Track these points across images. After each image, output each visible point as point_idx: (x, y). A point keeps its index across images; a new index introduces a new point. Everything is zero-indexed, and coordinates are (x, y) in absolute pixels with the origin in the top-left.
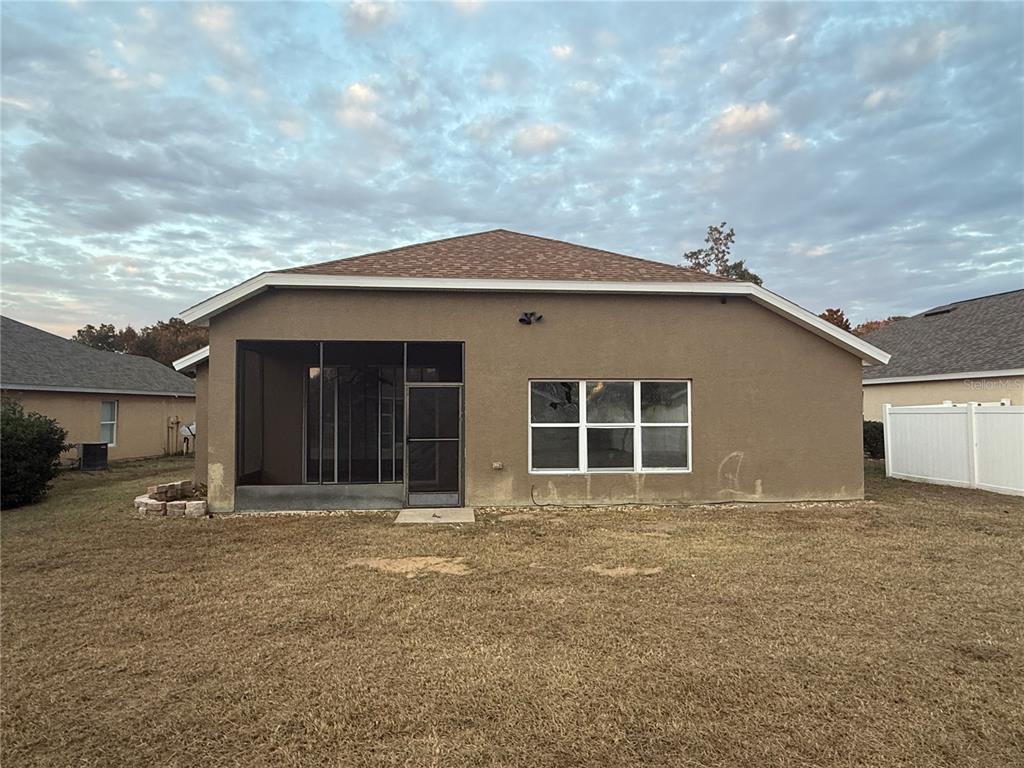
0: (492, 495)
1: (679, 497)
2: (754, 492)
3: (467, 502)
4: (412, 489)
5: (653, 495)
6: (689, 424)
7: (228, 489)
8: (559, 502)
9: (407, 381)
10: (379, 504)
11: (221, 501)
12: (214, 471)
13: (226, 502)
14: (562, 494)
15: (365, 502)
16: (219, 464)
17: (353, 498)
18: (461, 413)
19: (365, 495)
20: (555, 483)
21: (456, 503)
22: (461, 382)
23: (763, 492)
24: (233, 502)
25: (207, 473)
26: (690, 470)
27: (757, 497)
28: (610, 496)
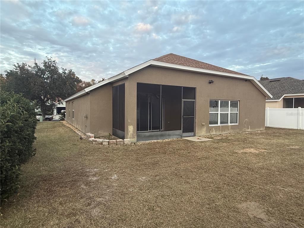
0: (202, 132)
1: (237, 131)
2: (249, 129)
3: (196, 135)
4: (183, 132)
5: (232, 131)
6: (238, 112)
7: (134, 134)
8: (215, 134)
9: (183, 99)
10: (175, 137)
11: (132, 139)
12: (130, 128)
13: (134, 139)
14: (216, 131)
15: (172, 136)
16: (132, 126)
17: (169, 135)
18: (195, 109)
19: (172, 134)
20: (214, 128)
21: (193, 135)
22: (195, 99)
23: (250, 129)
24: (136, 139)
25: (128, 129)
26: (238, 124)
27: (249, 130)
28: (225, 131)
